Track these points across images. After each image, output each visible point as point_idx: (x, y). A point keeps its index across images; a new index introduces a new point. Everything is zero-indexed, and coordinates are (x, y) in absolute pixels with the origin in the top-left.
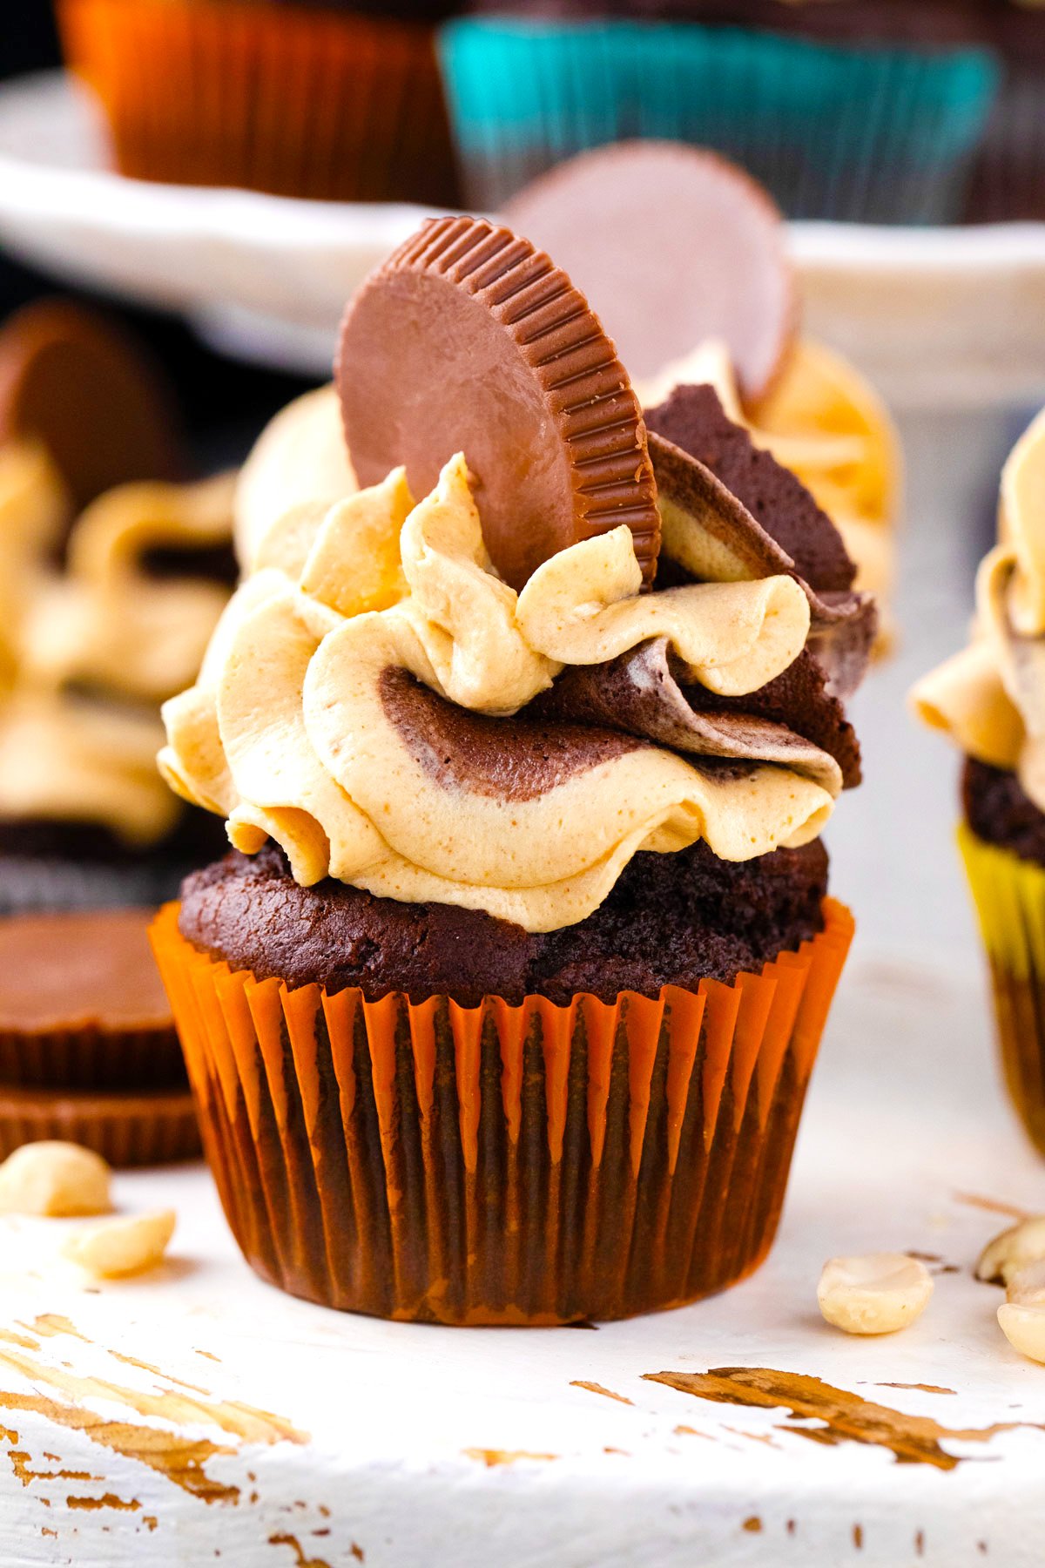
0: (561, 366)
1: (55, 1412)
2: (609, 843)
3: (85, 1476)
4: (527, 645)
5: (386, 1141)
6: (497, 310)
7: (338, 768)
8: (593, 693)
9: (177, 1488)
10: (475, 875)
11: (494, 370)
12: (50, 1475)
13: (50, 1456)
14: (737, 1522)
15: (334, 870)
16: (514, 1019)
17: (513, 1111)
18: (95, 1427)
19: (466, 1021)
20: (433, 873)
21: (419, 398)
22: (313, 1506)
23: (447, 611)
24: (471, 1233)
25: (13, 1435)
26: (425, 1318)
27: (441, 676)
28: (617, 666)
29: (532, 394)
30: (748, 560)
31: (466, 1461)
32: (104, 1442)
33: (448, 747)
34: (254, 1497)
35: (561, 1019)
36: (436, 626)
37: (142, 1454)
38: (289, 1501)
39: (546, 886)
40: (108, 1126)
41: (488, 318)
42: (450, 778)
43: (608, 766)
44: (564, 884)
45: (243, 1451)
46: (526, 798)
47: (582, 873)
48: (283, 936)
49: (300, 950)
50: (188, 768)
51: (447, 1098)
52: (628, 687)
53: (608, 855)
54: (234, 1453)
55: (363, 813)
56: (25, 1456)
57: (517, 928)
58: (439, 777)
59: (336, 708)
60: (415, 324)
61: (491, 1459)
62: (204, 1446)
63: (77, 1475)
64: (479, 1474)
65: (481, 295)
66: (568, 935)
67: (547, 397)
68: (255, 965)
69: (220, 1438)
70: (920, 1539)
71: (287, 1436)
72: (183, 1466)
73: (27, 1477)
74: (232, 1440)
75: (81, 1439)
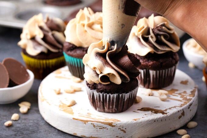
1: (97, 122)
9: (110, 126)
12: (97, 127)
13: (97, 125)
14: (154, 121)
22: (122, 126)
31: (133, 121)
32: (103, 124)
34: (117, 126)
37: (106, 124)
38: (120, 126)
45: (116, 123)
56: (95, 125)
61: (135, 120)
63: (100, 126)
64: (135, 122)
69: (113, 122)
70: (166, 120)
71: (119, 121)
72: (110, 124)
73: (95, 127)
74: (114, 122)
75: (100, 124)
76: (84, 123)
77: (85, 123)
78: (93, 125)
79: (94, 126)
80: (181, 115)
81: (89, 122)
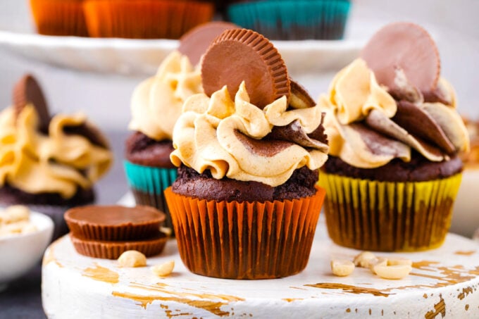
0: (270, 60)
1: (178, 300)
2: (291, 165)
3: (187, 314)
4: (269, 122)
5: (240, 236)
6: (254, 48)
7: (230, 151)
8: (282, 132)
9: (213, 314)
10: (260, 174)
11: (252, 62)
12: (177, 315)
13: (177, 310)
14: (345, 310)
15: (229, 174)
16: (272, 205)
17: (270, 228)
18: (190, 302)
19: (261, 206)
20: (250, 174)
21: (227, 70)
22: (248, 315)
23: (250, 116)
24: (258, 257)
25: (167, 307)
26: (246, 278)
27: (248, 130)
28: (288, 126)
29: (263, 66)
30: (307, 103)
31: (283, 301)
32: (193, 305)
33: (252, 146)
34: (233, 314)
35: (282, 205)
36: (245, 119)
37: (203, 307)
38: (242, 314)
39: (275, 176)
40: (143, 246)
41: (252, 50)
42: (254, 152)
43: (288, 148)
44: (279, 176)
45: (230, 303)
46: (271, 156)
47: (285, 172)
48: (215, 191)
49: (220, 194)
50: (183, 155)
51: (255, 226)
52: (292, 131)
53: (291, 168)
54: (227, 304)
55: (237, 161)
56: (170, 311)
57: (269, 186)
58: (252, 152)
59: (227, 138)
60: (228, 53)
61: (289, 300)
62: (220, 304)
63: (185, 314)
64: (287, 304)
65: (250, 45)
66: (279, 188)
67: (268, 67)
68: (207, 198)
69: (223, 301)
70: (382, 312)
71: (239, 299)
72: (214, 308)
73: (170, 316)
74: (226, 301)
75: (186, 305)
76: (142, 305)
77: (144, 305)
78: (165, 309)
79: (168, 312)
80: (435, 311)
81: (155, 302)
